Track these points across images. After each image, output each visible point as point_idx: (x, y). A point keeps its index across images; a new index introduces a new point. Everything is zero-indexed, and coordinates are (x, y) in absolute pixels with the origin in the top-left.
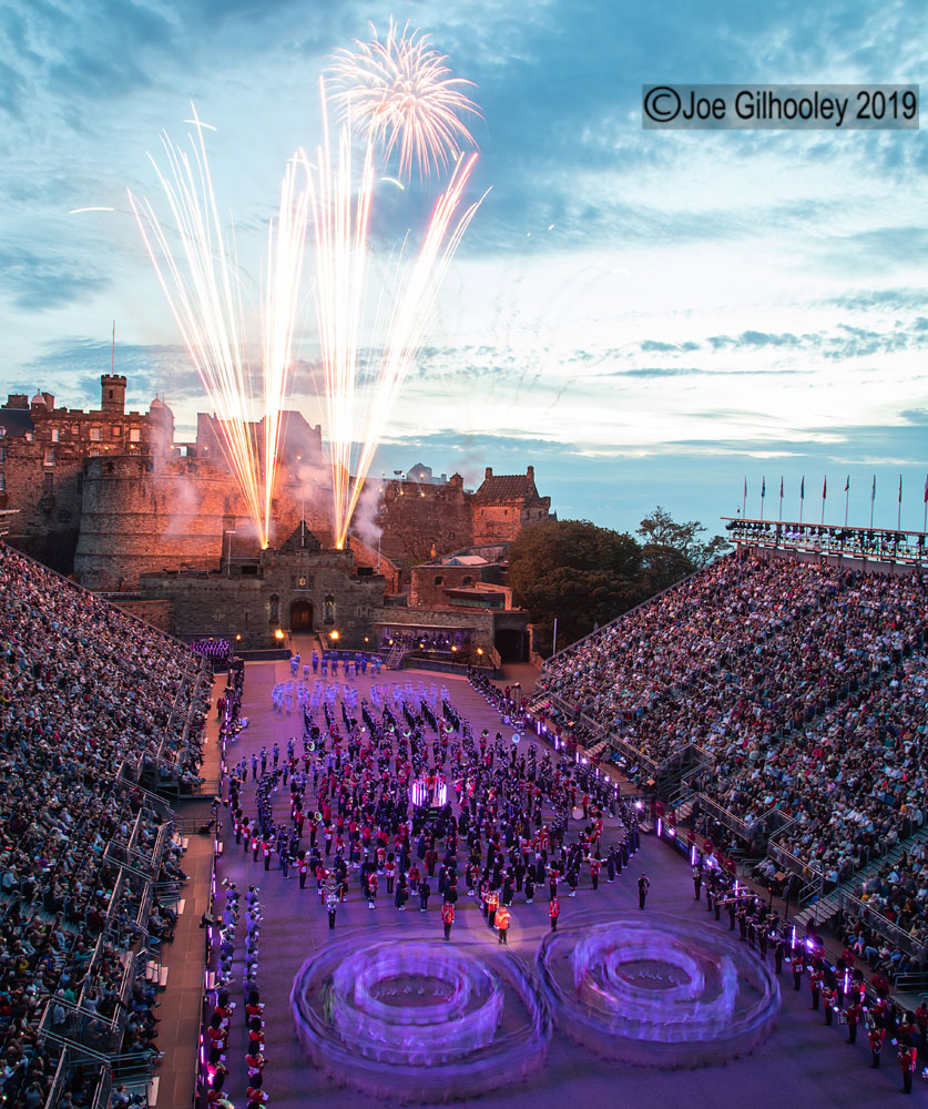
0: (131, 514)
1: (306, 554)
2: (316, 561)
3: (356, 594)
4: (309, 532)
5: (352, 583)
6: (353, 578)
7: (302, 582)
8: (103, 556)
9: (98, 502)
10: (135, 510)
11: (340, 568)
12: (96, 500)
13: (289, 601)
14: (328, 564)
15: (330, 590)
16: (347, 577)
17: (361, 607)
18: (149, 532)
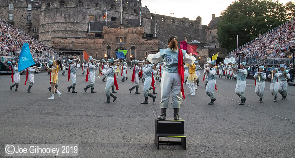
0: (56, 23)
1: (122, 27)
2: (127, 30)
3: (145, 45)
4: (124, 19)
5: (143, 40)
6: (143, 38)
7: (121, 40)
8: (45, 41)
9: (44, 20)
10: (58, 21)
11: (138, 34)
12: (44, 19)
13: (115, 48)
14: (132, 32)
15: (133, 44)
16: (141, 38)
17: (147, 51)
18: (63, 30)
